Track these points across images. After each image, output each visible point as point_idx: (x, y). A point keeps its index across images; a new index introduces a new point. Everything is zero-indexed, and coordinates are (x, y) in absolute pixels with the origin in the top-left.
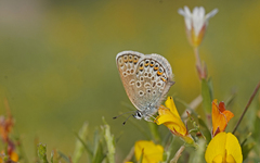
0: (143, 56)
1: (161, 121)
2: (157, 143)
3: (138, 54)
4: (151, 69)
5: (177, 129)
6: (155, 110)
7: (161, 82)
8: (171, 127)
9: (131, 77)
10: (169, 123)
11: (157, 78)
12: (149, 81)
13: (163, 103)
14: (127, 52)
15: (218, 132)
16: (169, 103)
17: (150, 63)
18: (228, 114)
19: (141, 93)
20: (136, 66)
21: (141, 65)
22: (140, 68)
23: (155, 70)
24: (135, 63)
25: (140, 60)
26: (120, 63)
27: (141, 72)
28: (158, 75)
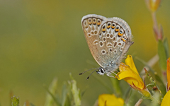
0: (106, 19)
1: (121, 77)
2: (118, 97)
3: (101, 17)
4: (113, 31)
5: (136, 84)
6: (116, 67)
7: (122, 42)
8: (130, 82)
10: (129, 78)
11: (118, 38)
12: (111, 41)
13: (124, 61)
14: (91, 16)
16: (128, 60)
17: (112, 25)
19: (104, 52)
20: (99, 28)
21: (104, 28)
22: (103, 30)
23: (116, 32)
24: (99, 26)
25: (103, 22)
26: (85, 26)
27: (104, 34)
28: (119, 36)
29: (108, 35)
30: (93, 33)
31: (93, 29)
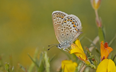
0: (67, 15)
4: (71, 23)
5: (81, 56)
7: (75, 31)
8: (78, 55)
9: (59, 25)
10: (77, 53)
11: (73, 28)
12: (69, 29)
14: (59, 12)
15: (104, 58)
16: (77, 42)
18: (109, 49)
19: (63, 35)
20: (62, 20)
22: (65, 21)
23: (73, 24)
24: (62, 18)
26: (54, 17)
27: (65, 24)
28: (74, 27)
29: (67, 25)
30: (58, 22)
31: (59, 20)
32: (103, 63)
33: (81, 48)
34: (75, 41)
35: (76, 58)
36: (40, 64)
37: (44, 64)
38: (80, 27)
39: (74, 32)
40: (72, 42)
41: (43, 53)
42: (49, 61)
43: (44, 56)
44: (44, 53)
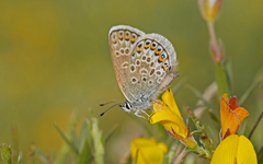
3: (137, 31)
4: (152, 53)
5: (177, 130)
6: (149, 105)
7: (161, 71)
8: (168, 127)
9: (125, 58)
10: (167, 122)
11: (157, 64)
12: (147, 66)
14: (124, 27)
15: (228, 134)
17: (152, 45)
18: (241, 112)
19: (134, 80)
20: (132, 46)
21: (140, 46)
22: (138, 49)
23: (156, 55)
24: (133, 43)
25: (140, 39)
26: (113, 40)
27: (138, 55)
28: (159, 62)
29: (144, 58)
30: (122, 51)
31: (124, 46)
32: (226, 144)
33: (176, 109)
34: (161, 95)
35: (163, 134)
36: (81, 148)
37: (90, 147)
38: (173, 61)
39: (159, 73)
40: (155, 98)
41: (88, 122)
42: (102, 140)
43: (91, 128)
44: (91, 122)
